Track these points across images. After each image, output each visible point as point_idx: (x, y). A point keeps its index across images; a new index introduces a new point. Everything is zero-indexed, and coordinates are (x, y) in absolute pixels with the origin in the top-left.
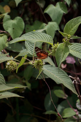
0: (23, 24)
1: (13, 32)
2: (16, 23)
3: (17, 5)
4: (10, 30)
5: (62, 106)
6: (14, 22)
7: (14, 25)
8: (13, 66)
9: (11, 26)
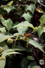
0: (12, 22)
1: (8, 26)
2: (8, 22)
3: (8, 13)
4: (6, 25)
5: (30, 66)
8: (11, 41)
9: (6, 23)
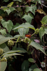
0: (12, 23)
1: (8, 27)
3: (8, 14)
4: (6, 27)
5: (31, 69)
6: (8, 22)
7: (8, 24)
8: (12, 43)
